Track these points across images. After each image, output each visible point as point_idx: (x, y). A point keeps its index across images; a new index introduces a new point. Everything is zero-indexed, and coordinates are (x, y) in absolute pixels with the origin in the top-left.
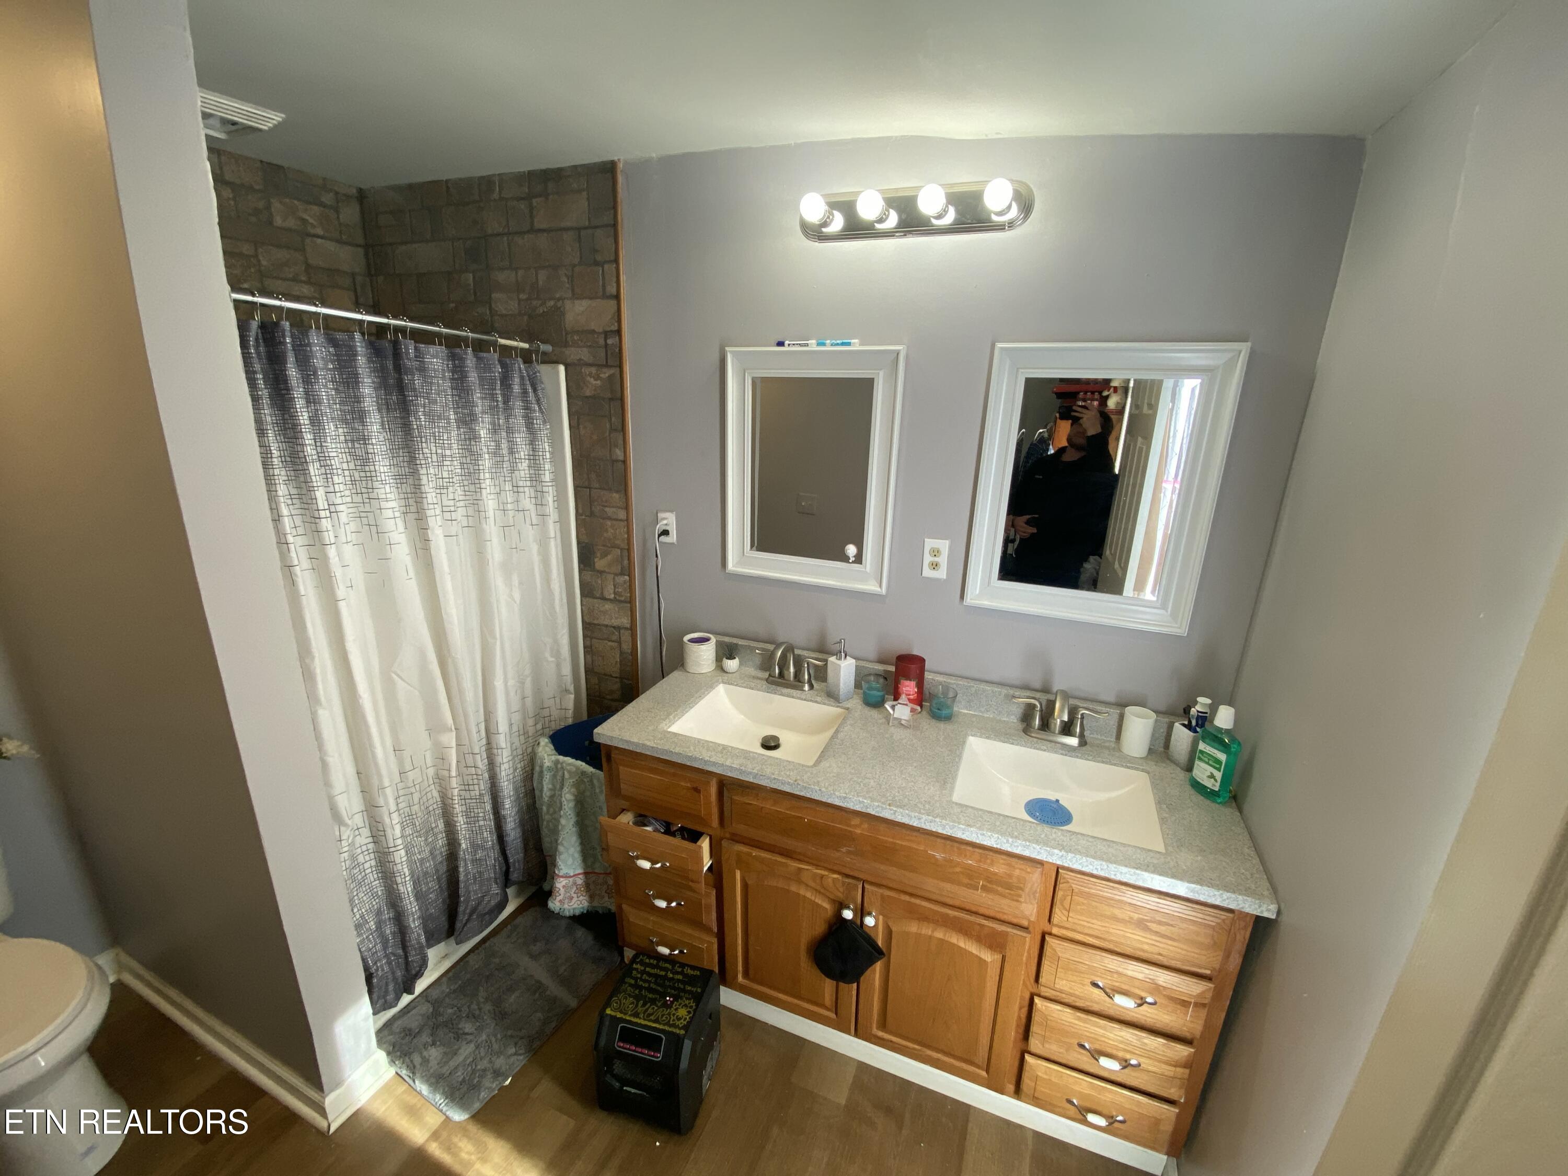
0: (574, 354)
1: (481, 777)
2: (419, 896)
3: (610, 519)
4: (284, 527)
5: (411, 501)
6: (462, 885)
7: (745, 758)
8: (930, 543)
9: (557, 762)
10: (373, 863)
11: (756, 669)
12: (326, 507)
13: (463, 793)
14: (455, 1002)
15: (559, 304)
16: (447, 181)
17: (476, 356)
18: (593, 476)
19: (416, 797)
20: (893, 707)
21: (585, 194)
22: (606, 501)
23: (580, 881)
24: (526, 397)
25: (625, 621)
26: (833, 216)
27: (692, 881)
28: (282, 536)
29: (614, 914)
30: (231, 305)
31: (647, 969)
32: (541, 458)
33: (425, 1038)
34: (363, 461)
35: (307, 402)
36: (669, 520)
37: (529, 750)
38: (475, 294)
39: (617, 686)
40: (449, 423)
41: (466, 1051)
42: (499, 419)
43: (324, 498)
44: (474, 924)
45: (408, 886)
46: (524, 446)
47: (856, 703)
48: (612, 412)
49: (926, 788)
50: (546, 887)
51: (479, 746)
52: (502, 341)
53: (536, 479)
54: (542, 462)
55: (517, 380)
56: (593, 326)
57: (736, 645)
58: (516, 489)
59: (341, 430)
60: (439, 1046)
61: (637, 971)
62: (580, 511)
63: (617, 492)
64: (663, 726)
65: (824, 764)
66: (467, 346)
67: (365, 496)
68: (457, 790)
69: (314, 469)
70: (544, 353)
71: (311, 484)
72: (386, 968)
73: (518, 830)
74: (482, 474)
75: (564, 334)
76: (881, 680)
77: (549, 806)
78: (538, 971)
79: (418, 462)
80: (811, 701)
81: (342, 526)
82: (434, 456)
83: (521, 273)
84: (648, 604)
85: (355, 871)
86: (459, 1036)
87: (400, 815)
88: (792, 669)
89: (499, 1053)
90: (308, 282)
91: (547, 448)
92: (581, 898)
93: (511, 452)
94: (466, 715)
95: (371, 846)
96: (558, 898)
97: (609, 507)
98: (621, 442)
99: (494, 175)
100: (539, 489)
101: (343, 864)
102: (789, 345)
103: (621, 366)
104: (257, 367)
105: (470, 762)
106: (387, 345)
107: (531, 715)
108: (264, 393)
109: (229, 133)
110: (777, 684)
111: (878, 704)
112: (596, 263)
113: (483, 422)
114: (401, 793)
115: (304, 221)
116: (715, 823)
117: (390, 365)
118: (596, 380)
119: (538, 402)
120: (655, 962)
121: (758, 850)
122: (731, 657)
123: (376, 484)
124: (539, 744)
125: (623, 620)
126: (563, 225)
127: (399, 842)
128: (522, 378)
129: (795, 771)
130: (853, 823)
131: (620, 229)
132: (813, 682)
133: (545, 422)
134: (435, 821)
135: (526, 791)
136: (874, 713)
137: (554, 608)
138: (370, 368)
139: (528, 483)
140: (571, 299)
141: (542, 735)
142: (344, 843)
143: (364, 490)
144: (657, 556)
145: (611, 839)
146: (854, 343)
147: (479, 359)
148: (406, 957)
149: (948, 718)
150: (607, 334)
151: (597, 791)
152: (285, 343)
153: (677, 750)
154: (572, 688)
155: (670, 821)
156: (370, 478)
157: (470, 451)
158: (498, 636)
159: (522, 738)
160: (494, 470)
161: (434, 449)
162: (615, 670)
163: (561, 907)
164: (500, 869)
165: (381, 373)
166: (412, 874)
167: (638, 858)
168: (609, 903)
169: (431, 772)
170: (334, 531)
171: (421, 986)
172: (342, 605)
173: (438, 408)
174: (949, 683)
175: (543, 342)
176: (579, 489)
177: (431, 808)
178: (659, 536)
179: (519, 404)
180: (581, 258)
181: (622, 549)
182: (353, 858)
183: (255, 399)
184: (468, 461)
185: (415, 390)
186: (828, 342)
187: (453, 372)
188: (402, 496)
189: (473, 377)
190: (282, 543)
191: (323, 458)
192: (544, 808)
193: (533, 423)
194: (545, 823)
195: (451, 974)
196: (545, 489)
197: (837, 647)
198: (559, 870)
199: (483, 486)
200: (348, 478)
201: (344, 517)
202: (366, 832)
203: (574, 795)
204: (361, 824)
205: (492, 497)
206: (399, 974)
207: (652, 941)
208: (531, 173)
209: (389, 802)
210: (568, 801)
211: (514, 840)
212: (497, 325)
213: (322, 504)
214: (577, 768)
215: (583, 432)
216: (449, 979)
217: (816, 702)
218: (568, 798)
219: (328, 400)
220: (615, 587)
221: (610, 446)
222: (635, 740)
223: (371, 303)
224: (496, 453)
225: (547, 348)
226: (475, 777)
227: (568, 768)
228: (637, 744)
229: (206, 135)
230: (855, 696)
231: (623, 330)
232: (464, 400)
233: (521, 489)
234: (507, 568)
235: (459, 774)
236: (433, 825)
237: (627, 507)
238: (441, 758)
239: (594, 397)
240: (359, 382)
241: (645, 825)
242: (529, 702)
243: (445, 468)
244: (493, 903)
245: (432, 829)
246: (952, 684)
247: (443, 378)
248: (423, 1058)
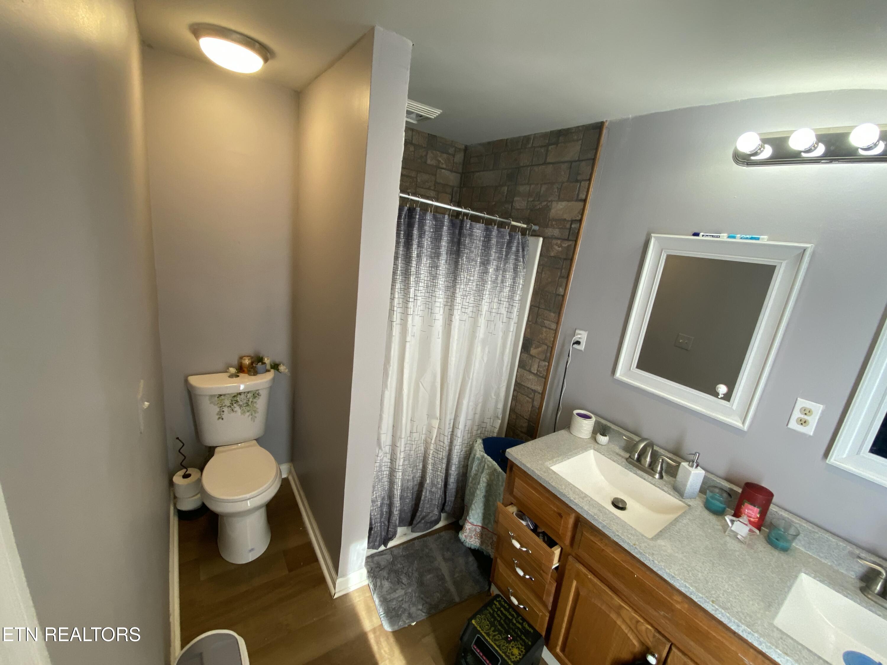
0: (549, 232)
1: (444, 449)
2: (402, 498)
3: (546, 327)
4: (394, 303)
5: (449, 300)
6: (422, 502)
7: (599, 510)
8: (802, 403)
9: (483, 457)
10: (388, 472)
11: (620, 448)
12: (413, 297)
13: (435, 453)
14: (403, 562)
15: (549, 204)
16: (507, 140)
17: (498, 230)
18: (542, 301)
19: (414, 446)
20: (732, 522)
21: (580, 142)
22: (546, 317)
23: (479, 529)
24: (518, 254)
25: (539, 389)
26: (764, 148)
27: (543, 571)
28: (393, 307)
29: (492, 559)
30: (398, 199)
31: (502, 609)
32: (517, 287)
33: (385, 573)
34: (434, 277)
35: (418, 246)
36: (582, 336)
37: (471, 443)
38: (506, 197)
39: (525, 425)
40: (476, 263)
41: (400, 592)
42: (501, 264)
43: (413, 292)
44: (421, 525)
45: (398, 492)
46: (509, 280)
47: (698, 504)
48: (564, 266)
49: (751, 603)
50: (461, 523)
51: (447, 431)
52: (514, 223)
53: (511, 298)
54: (516, 290)
55: (515, 244)
56: (566, 216)
57: (610, 428)
58: (500, 302)
59: (428, 261)
60: (389, 582)
61: (496, 607)
62: (530, 319)
63: (554, 313)
64: (548, 464)
65: (660, 542)
66: (495, 225)
67: (431, 294)
68: (432, 451)
69: (412, 279)
70: (534, 231)
71: (410, 285)
72: (379, 528)
73: (455, 484)
74: (485, 292)
75: (548, 220)
76: (725, 495)
77: (473, 479)
78: (444, 568)
79: (457, 281)
80: (658, 487)
81: (417, 306)
82: (465, 279)
83: (532, 186)
84: (556, 381)
85: (380, 474)
86: (399, 582)
87: (405, 453)
88: (648, 459)
89: (414, 605)
90: (434, 190)
91: (521, 282)
92: (477, 540)
93: (502, 282)
94: (446, 414)
95: (389, 464)
96: (465, 534)
97: (547, 320)
98: (564, 284)
99: (531, 135)
100: (511, 304)
101: (376, 468)
102: (703, 236)
103: (576, 241)
104: (402, 228)
105: (442, 439)
106: (458, 221)
107: (477, 424)
108: (402, 240)
109: (418, 121)
110: (634, 465)
111: (719, 513)
112: (577, 181)
113: (492, 265)
114: (408, 442)
115: (439, 161)
116: (567, 541)
117: (457, 232)
118: (559, 247)
119: (523, 257)
120: (507, 607)
121: (593, 575)
122: (604, 435)
123: (437, 290)
124: (476, 441)
125: (538, 387)
126: (562, 160)
127: (401, 468)
128: (518, 243)
129: (636, 537)
130: (675, 598)
131: (597, 161)
132: (664, 474)
133: (524, 268)
134: (419, 463)
135: (464, 465)
136: (712, 518)
137: (502, 370)
138: (448, 232)
139: (506, 300)
140: (557, 201)
141: (480, 437)
142: (379, 458)
143: (431, 291)
144: (569, 356)
145: (501, 519)
146: (763, 239)
147: (499, 232)
148: (388, 528)
149: (785, 550)
150: (573, 221)
151: (500, 483)
152: (415, 218)
153: (553, 484)
154: (500, 416)
155: (538, 524)
156: (434, 286)
157: (482, 279)
158: (471, 377)
159: (469, 435)
160: (491, 290)
161: (466, 275)
162: (526, 415)
163: (465, 539)
164: (442, 501)
165: (452, 235)
166: (402, 486)
167: (513, 538)
168: (490, 551)
169: (423, 437)
170: (414, 309)
171: (391, 544)
172: (408, 345)
173: (473, 255)
174: (793, 522)
175: (535, 225)
176: (533, 307)
177: (419, 455)
178: (574, 344)
179: (513, 257)
180: (569, 178)
181: (548, 346)
182: (380, 466)
183: (398, 243)
184: (480, 284)
185: (465, 245)
186: (739, 235)
187: (485, 237)
188: (446, 297)
189: (494, 241)
190: (392, 310)
191: (418, 273)
192: (471, 479)
193: (517, 268)
194: (469, 487)
195: (405, 545)
196: (514, 304)
197: (691, 457)
198: (469, 518)
199: (484, 298)
200: (426, 285)
201: (419, 303)
202: (389, 456)
203: (487, 480)
204: (388, 452)
205: (487, 304)
206: (383, 534)
207: (509, 590)
208: (551, 132)
209: (401, 445)
210: (483, 482)
211: (451, 489)
212: (513, 214)
213: (412, 295)
214: (493, 465)
215: (543, 275)
216: (403, 548)
217: (663, 490)
218: (484, 479)
219: (427, 246)
220: (538, 367)
221: (558, 285)
222: (529, 465)
223: (458, 201)
224: (494, 282)
225: (535, 227)
226: (442, 447)
227: (488, 463)
228: (529, 469)
229: (406, 121)
230: (697, 498)
231: (583, 220)
232: (486, 253)
233: (502, 302)
234: (484, 342)
235: (435, 443)
236: (418, 464)
237: (558, 323)
238: (430, 432)
239: (555, 257)
240: (441, 239)
241: (523, 520)
242: (477, 416)
243: (469, 286)
244: (433, 519)
245: (417, 466)
246: (796, 523)
247: (480, 240)
248: (381, 584)
